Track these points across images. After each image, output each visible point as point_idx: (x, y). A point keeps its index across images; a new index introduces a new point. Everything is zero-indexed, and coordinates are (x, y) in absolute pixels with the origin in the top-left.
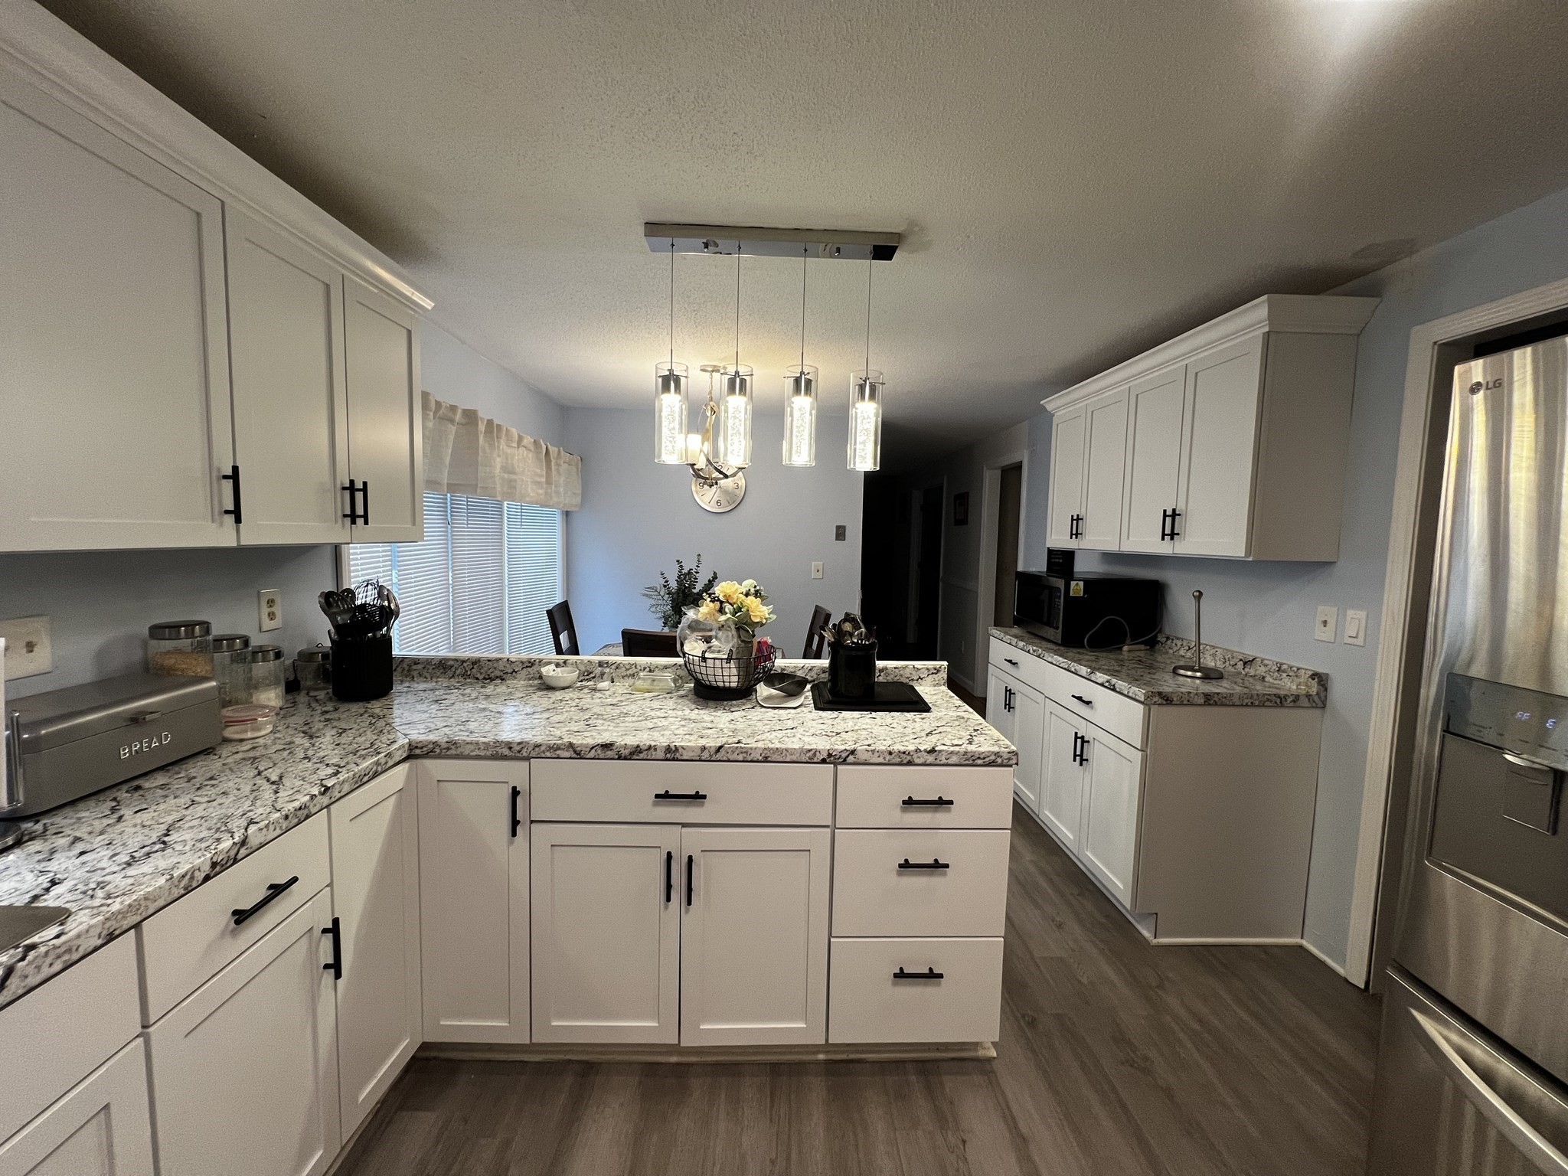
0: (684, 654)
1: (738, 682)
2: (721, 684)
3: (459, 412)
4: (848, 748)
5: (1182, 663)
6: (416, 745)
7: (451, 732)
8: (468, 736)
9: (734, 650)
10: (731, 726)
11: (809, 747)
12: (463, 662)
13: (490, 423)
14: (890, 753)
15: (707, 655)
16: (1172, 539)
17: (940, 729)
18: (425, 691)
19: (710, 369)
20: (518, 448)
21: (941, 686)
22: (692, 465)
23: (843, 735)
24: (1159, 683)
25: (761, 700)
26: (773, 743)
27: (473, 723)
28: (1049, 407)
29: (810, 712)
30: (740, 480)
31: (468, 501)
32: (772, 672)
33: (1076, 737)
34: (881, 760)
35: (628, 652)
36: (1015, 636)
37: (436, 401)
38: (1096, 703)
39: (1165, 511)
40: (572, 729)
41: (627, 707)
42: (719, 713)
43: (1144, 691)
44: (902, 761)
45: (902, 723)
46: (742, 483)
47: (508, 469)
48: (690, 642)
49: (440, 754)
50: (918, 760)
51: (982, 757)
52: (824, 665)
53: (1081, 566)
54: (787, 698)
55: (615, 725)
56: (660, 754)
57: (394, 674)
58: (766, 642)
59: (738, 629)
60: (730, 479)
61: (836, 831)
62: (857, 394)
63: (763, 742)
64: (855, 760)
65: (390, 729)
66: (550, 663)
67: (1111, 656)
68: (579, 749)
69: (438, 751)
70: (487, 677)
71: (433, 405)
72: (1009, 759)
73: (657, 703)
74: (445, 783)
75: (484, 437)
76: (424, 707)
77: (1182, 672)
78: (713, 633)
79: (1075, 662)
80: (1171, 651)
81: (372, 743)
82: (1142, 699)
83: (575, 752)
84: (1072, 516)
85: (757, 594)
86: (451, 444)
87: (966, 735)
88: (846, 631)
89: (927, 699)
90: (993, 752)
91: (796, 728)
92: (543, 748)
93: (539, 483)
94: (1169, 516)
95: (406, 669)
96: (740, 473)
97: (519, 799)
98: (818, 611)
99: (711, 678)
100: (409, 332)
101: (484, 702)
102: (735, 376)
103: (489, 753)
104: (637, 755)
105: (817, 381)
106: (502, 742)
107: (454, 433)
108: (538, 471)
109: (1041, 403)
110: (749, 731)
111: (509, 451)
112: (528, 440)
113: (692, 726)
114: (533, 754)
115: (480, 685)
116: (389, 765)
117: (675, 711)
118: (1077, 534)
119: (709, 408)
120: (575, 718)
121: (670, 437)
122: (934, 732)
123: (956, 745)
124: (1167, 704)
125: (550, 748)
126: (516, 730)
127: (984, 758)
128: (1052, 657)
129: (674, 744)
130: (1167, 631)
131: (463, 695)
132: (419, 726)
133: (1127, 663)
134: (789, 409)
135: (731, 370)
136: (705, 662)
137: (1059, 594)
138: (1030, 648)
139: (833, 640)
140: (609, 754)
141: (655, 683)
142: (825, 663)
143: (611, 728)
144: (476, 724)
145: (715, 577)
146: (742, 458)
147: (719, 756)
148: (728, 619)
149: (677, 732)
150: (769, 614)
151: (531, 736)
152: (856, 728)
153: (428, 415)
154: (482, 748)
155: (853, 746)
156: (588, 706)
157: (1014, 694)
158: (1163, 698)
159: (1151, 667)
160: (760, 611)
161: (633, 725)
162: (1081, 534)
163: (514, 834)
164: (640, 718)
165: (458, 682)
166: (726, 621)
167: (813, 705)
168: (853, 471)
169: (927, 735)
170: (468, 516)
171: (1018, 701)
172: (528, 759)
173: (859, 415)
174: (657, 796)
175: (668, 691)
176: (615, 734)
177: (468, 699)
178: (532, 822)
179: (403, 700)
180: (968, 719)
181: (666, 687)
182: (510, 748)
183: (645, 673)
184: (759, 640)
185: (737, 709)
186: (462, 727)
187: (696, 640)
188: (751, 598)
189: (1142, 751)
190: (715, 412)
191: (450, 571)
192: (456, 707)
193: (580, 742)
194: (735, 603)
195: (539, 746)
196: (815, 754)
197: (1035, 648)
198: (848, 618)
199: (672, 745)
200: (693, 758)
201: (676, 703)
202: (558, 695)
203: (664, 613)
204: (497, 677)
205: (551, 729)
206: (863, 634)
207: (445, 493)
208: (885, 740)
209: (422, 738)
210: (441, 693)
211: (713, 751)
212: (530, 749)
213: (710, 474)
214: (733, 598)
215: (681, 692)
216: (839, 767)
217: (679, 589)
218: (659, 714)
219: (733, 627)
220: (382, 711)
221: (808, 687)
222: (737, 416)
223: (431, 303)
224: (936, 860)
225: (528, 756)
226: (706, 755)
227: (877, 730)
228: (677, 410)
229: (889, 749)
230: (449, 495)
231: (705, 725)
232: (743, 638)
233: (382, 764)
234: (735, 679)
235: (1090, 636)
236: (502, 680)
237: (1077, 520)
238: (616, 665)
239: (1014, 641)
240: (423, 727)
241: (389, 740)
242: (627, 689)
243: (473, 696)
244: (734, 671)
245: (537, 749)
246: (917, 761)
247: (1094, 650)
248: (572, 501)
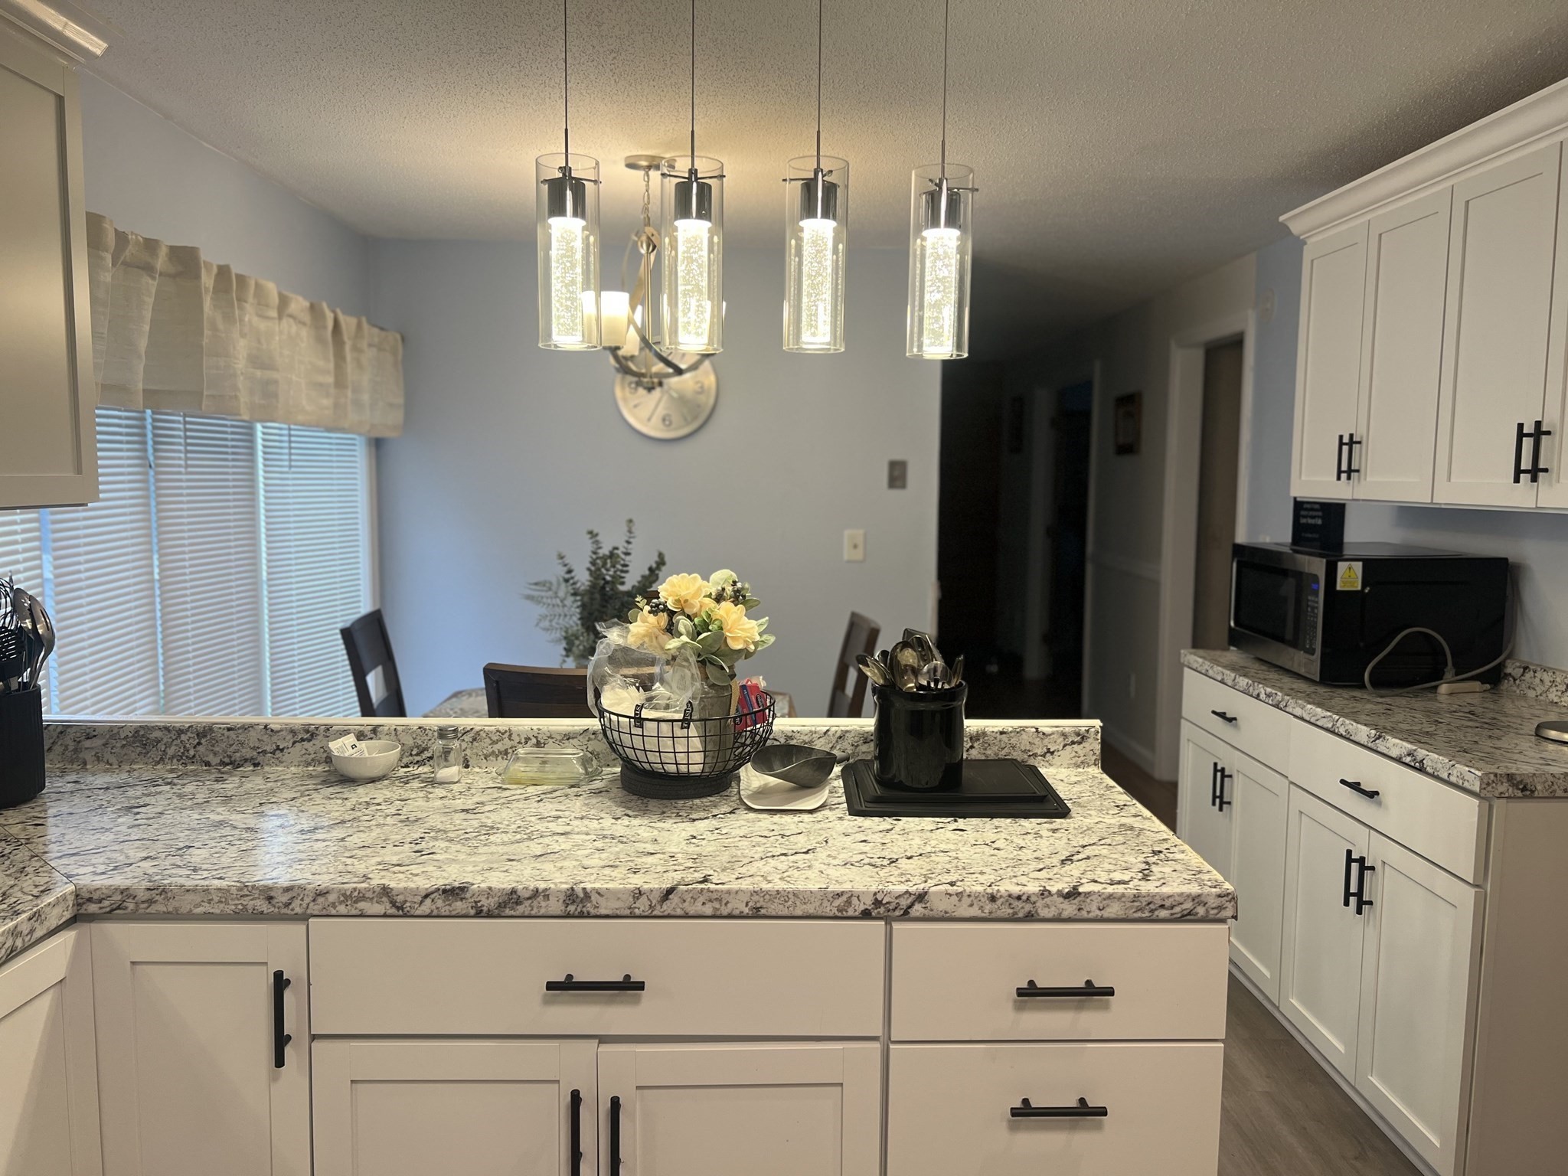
0: (602, 712)
1: (704, 764)
2: (672, 769)
3: (163, 252)
4: (913, 890)
5: (1552, 717)
6: (88, 896)
7: (155, 870)
8: (188, 876)
9: (696, 703)
10: (692, 849)
11: (838, 888)
12: (181, 732)
13: (223, 272)
14: (993, 898)
15: (645, 714)
16: (1534, 479)
17: (1088, 851)
18: (108, 788)
19: (644, 163)
20: (280, 317)
21: (1089, 766)
22: (614, 350)
23: (903, 864)
24: (1509, 755)
25: (749, 797)
26: (769, 882)
27: (198, 852)
28: (1296, 228)
29: (840, 818)
30: (707, 376)
31: (186, 423)
32: (769, 743)
33: (1349, 859)
34: (975, 912)
35: (499, 707)
36: (1233, 668)
37: (116, 230)
38: (1386, 796)
39: (1521, 426)
40: (387, 859)
41: (493, 816)
42: (668, 824)
43: (1479, 774)
44: (1015, 913)
45: (1015, 840)
46: (710, 380)
47: (260, 361)
48: (613, 688)
49: (135, 911)
50: (1046, 910)
51: (1167, 903)
52: (867, 729)
53: (1357, 533)
54: (794, 794)
55: (469, 850)
56: (556, 906)
57: (48, 757)
58: (756, 687)
59: (703, 663)
60: (687, 376)
61: (892, 1046)
62: (923, 211)
63: (750, 880)
64: (926, 912)
65: (38, 864)
66: (346, 732)
67: (1418, 704)
68: (400, 899)
69: (131, 906)
70: (227, 760)
71: (111, 239)
72: (1220, 908)
73: (549, 806)
74: (144, 967)
75: (211, 298)
76: (106, 821)
77: (1553, 734)
78: (656, 670)
79: (1346, 716)
80: (1531, 694)
81: (4, 894)
82: (1477, 788)
83: (393, 904)
84: (1341, 437)
85: (738, 597)
86: (148, 314)
87: (1136, 861)
88: (906, 665)
89: (1062, 791)
90: (1189, 896)
91: (813, 850)
92: (332, 898)
93: (321, 385)
94: (1528, 435)
95: (71, 748)
96: (707, 363)
97: (288, 995)
98: (855, 623)
99: (653, 758)
100: (60, 100)
101: (219, 810)
102: (689, 178)
103: (229, 909)
104: (512, 909)
105: (847, 187)
106: (253, 887)
107: (154, 291)
108: (321, 363)
109: (1281, 219)
110: (725, 857)
111: (263, 325)
112: (299, 304)
113: (617, 849)
114: (315, 909)
115: (213, 777)
116: (38, 934)
117: (586, 822)
118: (1350, 471)
119: (644, 238)
120: (394, 837)
121: (567, 299)
122: (1075, 858)
123: (1119, 883)
124: (1525, 797)
125: (347, 897)
126: (283, 864)
127: (1172, 907)
128: (1303, 708)
129: (582, 885)
130: (1524, 653)
131: (180, 796)
132: (95, 859)
133: (1446, 718)
134: (793, 242)
135: (683, 166)
136: (642, 727)
137: (1314, 586)
138: (1262, 690)
139: (881, 682)
140: (459, 906)
141: (548, 767)
142: (867, 723)
143: (461, 857)
144: (204, 853)
145: (661, 562)
146: (705, 340)
147: (667, 908)
148: (684, 645)
149: (586, 862)
150: (760, 634)
151: (308, 875)
152: (928, 849)
153: (102, 259)
154: (216, 899)
155: (922, 886)
156: (419, 815)
157: (1230, 776)
158: (1516, 786)
159: (1492, 725)
160: (742, 630)
161: (505, 849)
162: (1358, 471)
163: (279, 1062)
164: (518, 836)
165: (172, 771)
166: (679, 649)
167: (845, 805)
168: (919, 361)
169: (1063, 862)
170: (187, 452)
171: (1237, 790)
172: (304, 918)
173: (928, 252)
174: (551, 986)
175: (572, 782)
176: (470, 868)
177: (189, 803)
178: (314, 1037)
179: (65, 809)
180: (1142, 829)
181: (567, 775)
182: (270, 899)
183: (528, 749)
184: (744, 683)
185: (702, 814)
186: (177, 860)
187: (625, 686)
188: (727, 605)
189: (1477, 886)
190: (654, 247)
191: (156, 556)
192: (167, 819)
193: (402, 885)
194: (696, 615)
195: (322, 893)
196: (849, 902)
197: (1269, 690)
198: (911, 640)
199: (578, 889)
200: (618, 912)
201: (587, 805)
202: (363, 793)
203: (566, 632)
204: (246, 760)
205: (349, 861)
206: (939, 670)
207: (142, 409)
208: (982, 873)
209: (102, 882)
210: (139, 793)
211: (655, 898)
212: (307, 900)
213: (648, 366)
214: (692, 606)
215: (597, 784)
216: (896, 926)
217: (593, 586)
218: (554, 827)
219: (693, 659)
220: (24, 829)
221: (837, 769)
222: (695, 256)
223: (101, 42)
224: (1082, 1101)
225: (304, 913)
226: (642, 905)
227: (966, 854)
228: (578, 245)
229: (989, 890)
230: (149, 412)
231: (640, 847)
232: (712, 680)
233: (25, 932)
234: (698, 758)
235: (1374, 668)
236: (255, 765)
237: (1349, 444)
238: (472, 734)
239: (1230, 676)
240: (101, 860)
241: (36, 886)
242: (493, 779)
243: (200, 798)
244: (696, 744)
245: (320, 900)
246: (1044, 913)
247: (1383, 692)
248: (388, 420)
